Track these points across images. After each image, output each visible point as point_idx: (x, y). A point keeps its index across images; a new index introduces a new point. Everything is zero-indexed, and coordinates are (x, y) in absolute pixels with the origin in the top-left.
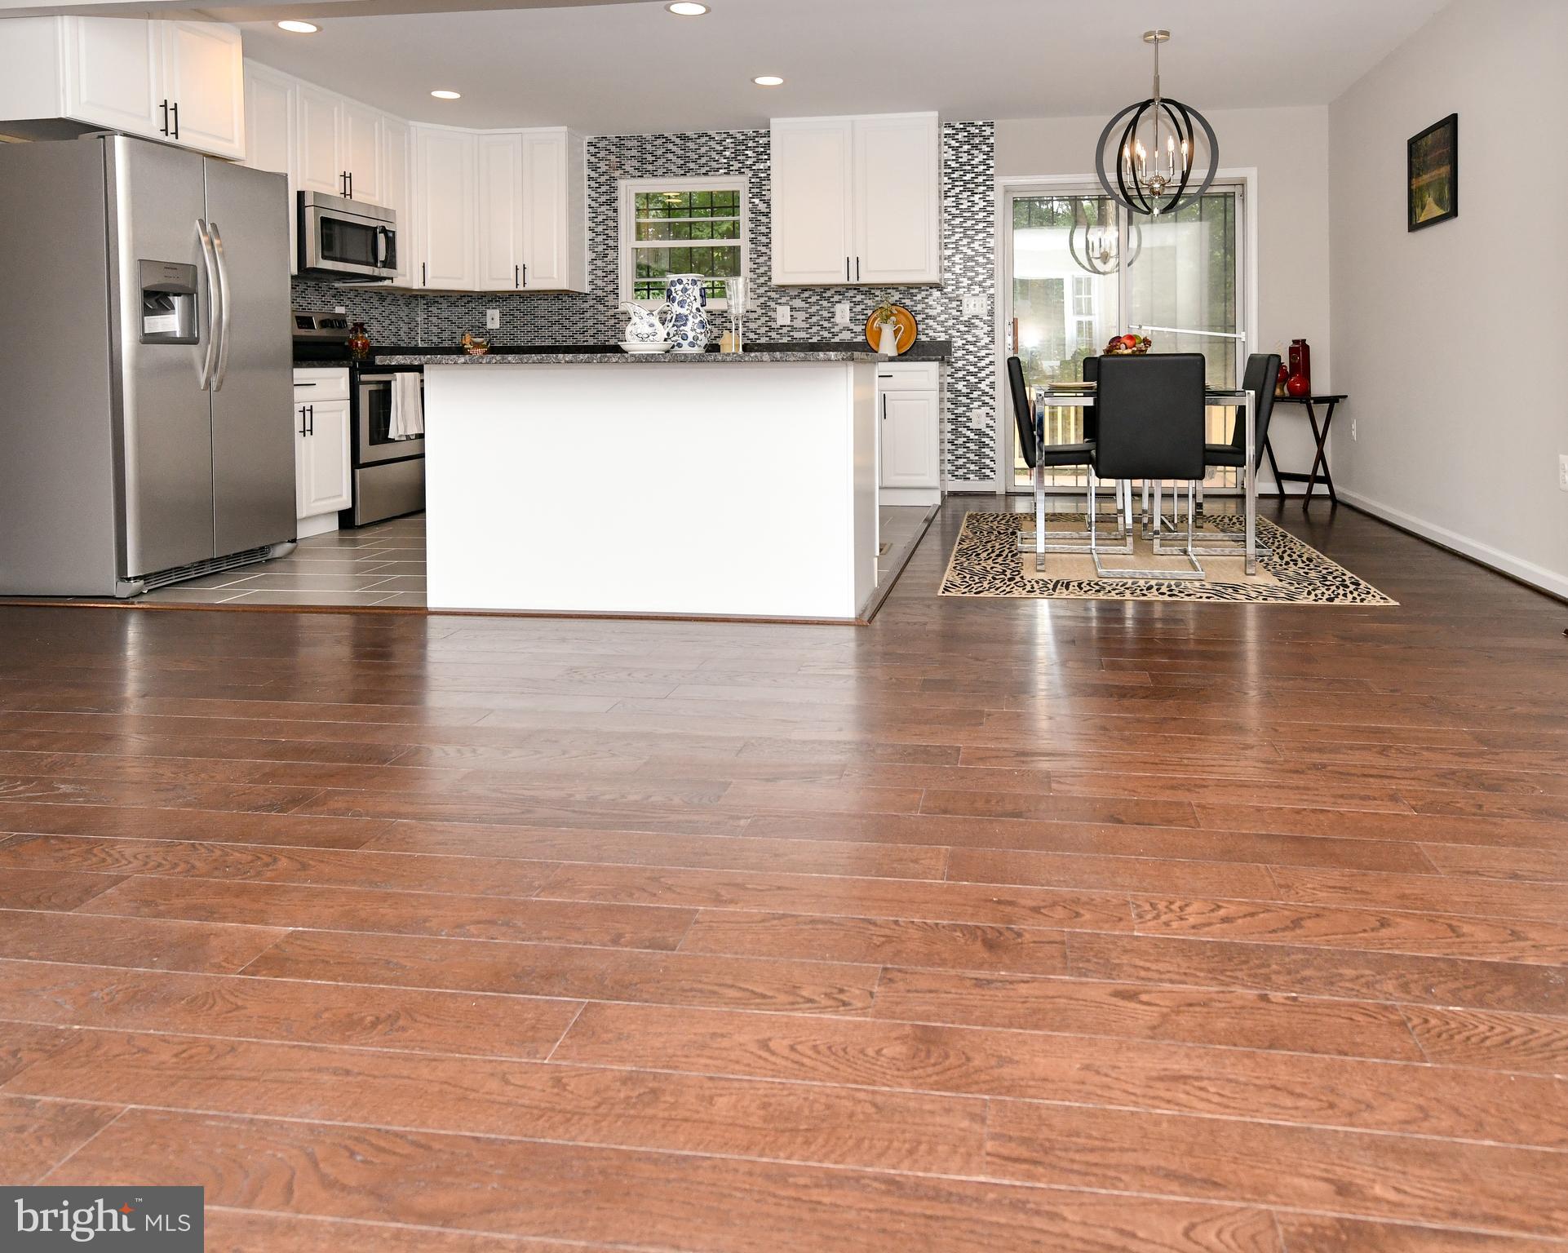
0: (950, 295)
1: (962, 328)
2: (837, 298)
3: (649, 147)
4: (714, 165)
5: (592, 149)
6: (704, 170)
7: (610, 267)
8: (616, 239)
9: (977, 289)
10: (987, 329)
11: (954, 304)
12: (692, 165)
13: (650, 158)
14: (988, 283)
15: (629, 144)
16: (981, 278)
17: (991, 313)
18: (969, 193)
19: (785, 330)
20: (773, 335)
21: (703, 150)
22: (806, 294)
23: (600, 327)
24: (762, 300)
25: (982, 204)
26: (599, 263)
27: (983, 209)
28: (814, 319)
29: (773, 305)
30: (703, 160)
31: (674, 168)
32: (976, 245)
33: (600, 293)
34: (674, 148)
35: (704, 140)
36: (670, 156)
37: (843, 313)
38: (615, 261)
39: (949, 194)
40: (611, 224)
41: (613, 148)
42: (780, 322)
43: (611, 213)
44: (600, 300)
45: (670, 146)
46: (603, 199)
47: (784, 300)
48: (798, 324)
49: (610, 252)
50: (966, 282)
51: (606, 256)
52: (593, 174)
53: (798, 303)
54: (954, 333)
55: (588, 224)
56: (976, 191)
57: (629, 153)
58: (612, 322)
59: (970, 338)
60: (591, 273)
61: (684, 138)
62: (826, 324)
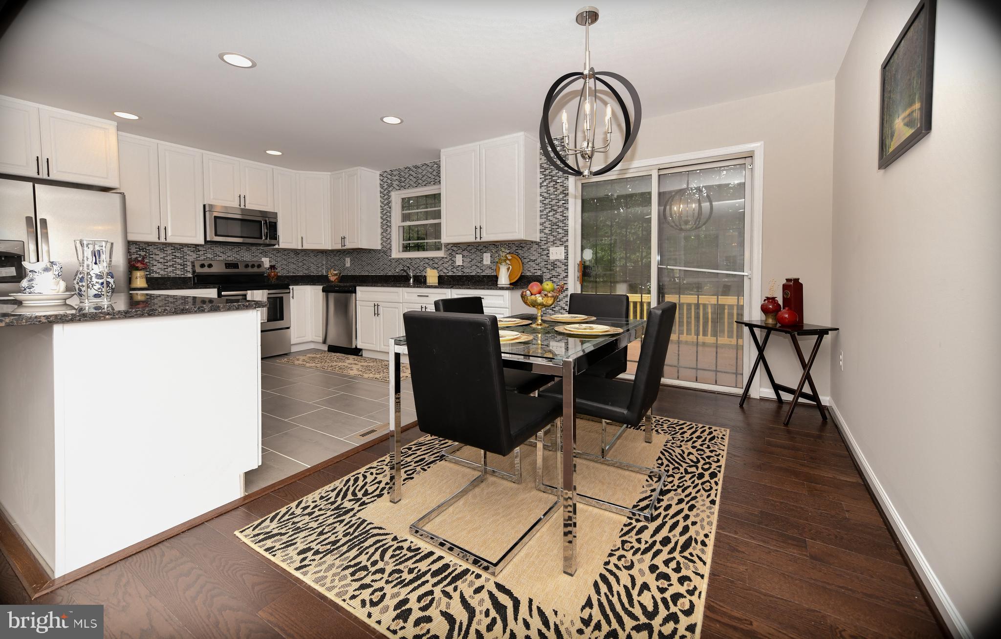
0: (542, 247)
1: (550, 267)
2: (484, 250)
3: (402, 173)
4: (429, 180)
5: (382, 178)
6: (424, 183)
7: (388, 237)
8: (390, 222)
9: (558, 243)
10: (564, 267)
11: (545, 252)
12: (420, 181)
13: (403, 179)
14: (565, 239)
15: (395, 173)
16: (560, 236)
17: (567, 258)
18: (554, 183)
19: (459, 268)
20: (455, 270)
21: (424, 173)
22: (469, 248)
23: (385, 266)
24: (450, 252)
25: (561, 189)
26: (384, 234)
27: (562, 192)
28: (473, 262)
29: (454, 253)
30: (424, 178)
31: (412, 183)
32: (558, 216)
33: (384, 249)
34: (412, 173)
35: (424, 167)
36: (411, 177)
37: (487, 259)
38: (390, 234)
39: (543, 184)
40: (388, 214)
41: (389, 177)
42: (457, 264)
43: (389, 209)
44: (385, 252)
45: (411, 172)
46: (385, 202)
47: (459, 251)
48: (465, 264)
49: (388, 228)
50: (552, 238)
51: (387, 230)
52: (382, 190)
53: (465, 253)
54: (545, 270)
55: (380, 215)
56: (558, 181)
57: (395, 178)
58: (389, 263)
59: (554, 273)
60: (382, 239)
61: (416, 167)
62: (479, 265)
